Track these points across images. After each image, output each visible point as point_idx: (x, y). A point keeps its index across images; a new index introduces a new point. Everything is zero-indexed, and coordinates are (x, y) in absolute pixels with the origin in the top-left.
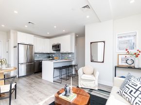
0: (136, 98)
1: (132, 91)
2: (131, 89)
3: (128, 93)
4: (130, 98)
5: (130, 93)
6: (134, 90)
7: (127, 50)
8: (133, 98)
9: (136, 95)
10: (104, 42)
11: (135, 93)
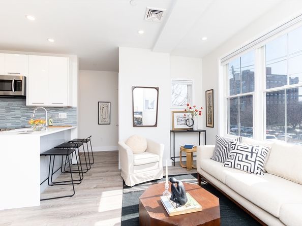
0: (255, 162)
1: (247, 156)
2: (245, 154)
3: (244, 160)
4: (249, 165)
5: (246, 159)
6: (249, 154)
7: (188, 105)
8: (253, 164)
9: (253, 159)
10: (157, 89)
11: (251, 157)
